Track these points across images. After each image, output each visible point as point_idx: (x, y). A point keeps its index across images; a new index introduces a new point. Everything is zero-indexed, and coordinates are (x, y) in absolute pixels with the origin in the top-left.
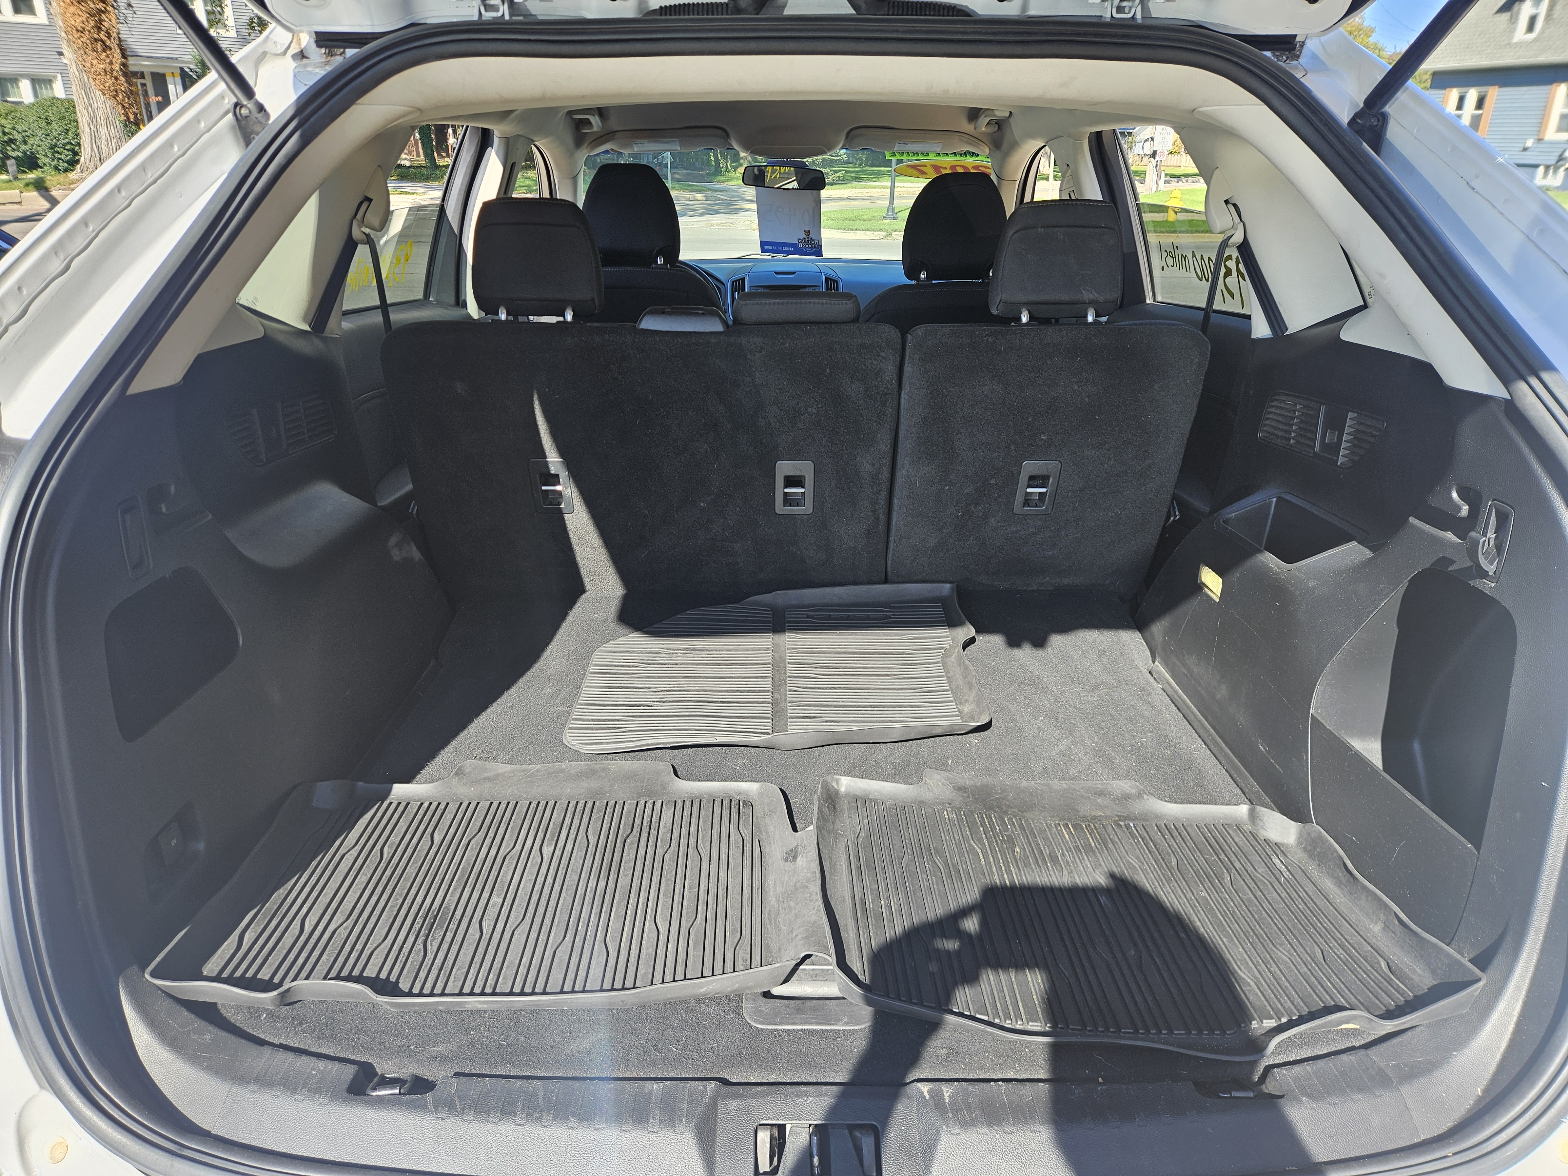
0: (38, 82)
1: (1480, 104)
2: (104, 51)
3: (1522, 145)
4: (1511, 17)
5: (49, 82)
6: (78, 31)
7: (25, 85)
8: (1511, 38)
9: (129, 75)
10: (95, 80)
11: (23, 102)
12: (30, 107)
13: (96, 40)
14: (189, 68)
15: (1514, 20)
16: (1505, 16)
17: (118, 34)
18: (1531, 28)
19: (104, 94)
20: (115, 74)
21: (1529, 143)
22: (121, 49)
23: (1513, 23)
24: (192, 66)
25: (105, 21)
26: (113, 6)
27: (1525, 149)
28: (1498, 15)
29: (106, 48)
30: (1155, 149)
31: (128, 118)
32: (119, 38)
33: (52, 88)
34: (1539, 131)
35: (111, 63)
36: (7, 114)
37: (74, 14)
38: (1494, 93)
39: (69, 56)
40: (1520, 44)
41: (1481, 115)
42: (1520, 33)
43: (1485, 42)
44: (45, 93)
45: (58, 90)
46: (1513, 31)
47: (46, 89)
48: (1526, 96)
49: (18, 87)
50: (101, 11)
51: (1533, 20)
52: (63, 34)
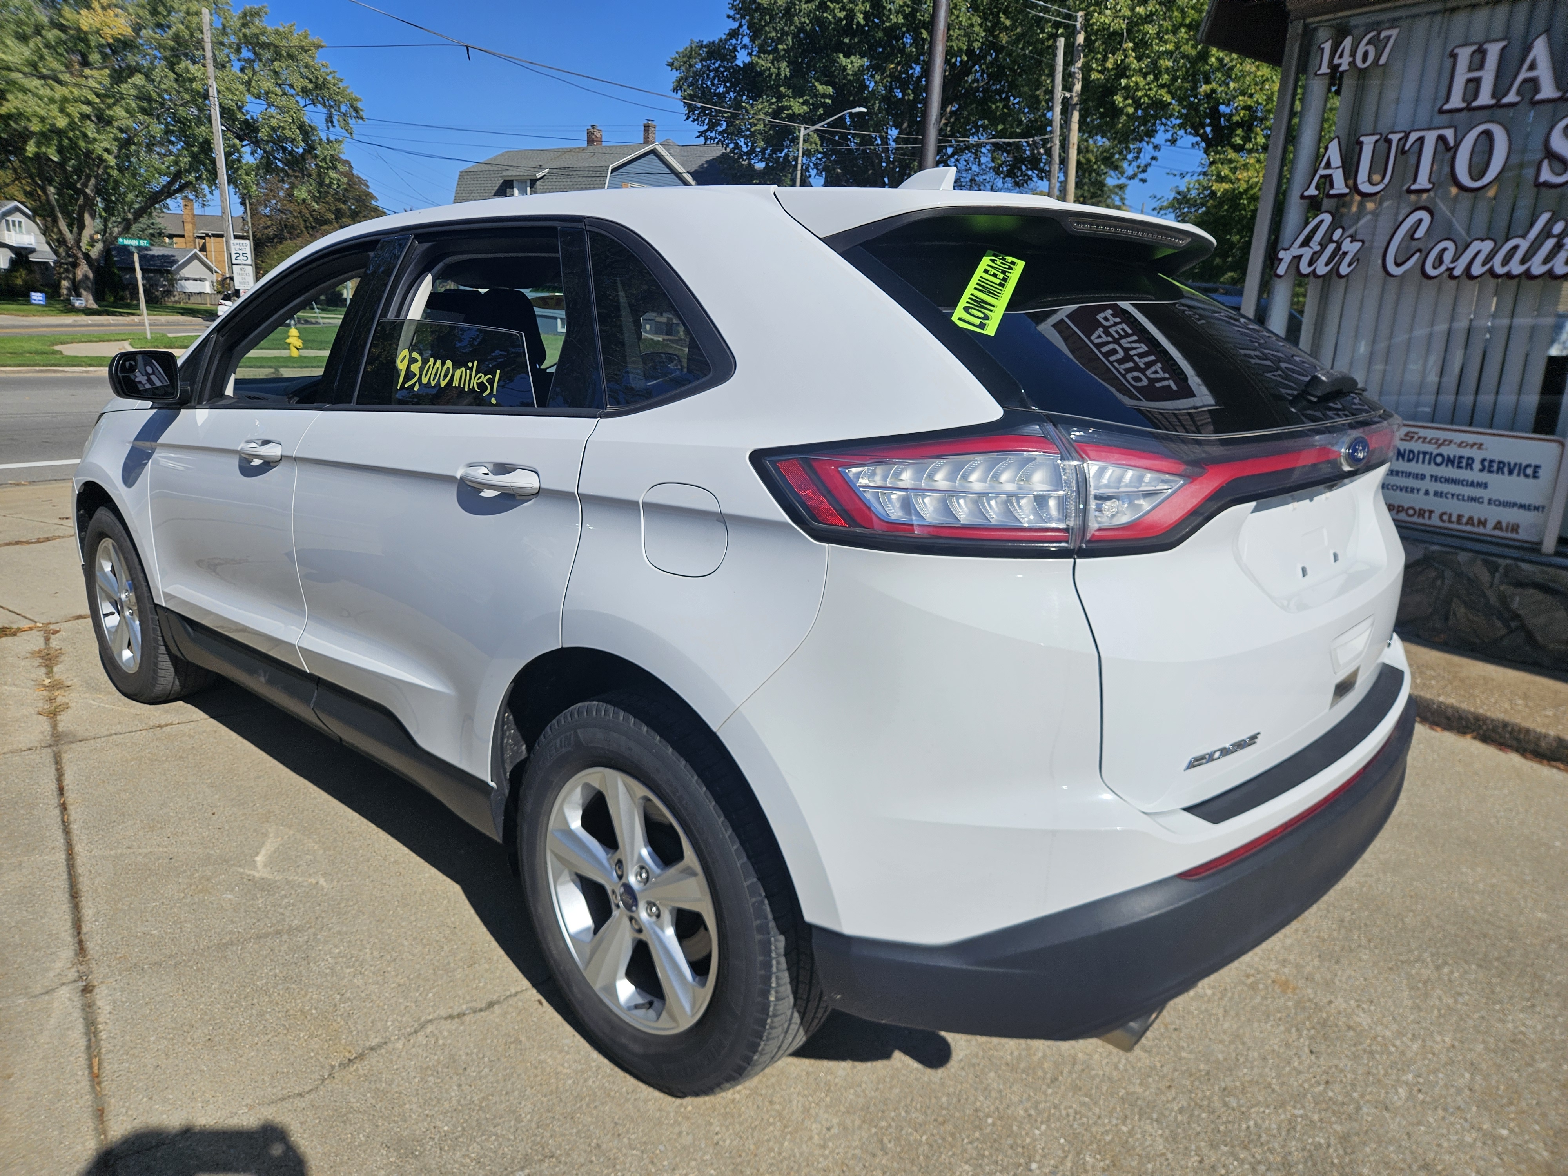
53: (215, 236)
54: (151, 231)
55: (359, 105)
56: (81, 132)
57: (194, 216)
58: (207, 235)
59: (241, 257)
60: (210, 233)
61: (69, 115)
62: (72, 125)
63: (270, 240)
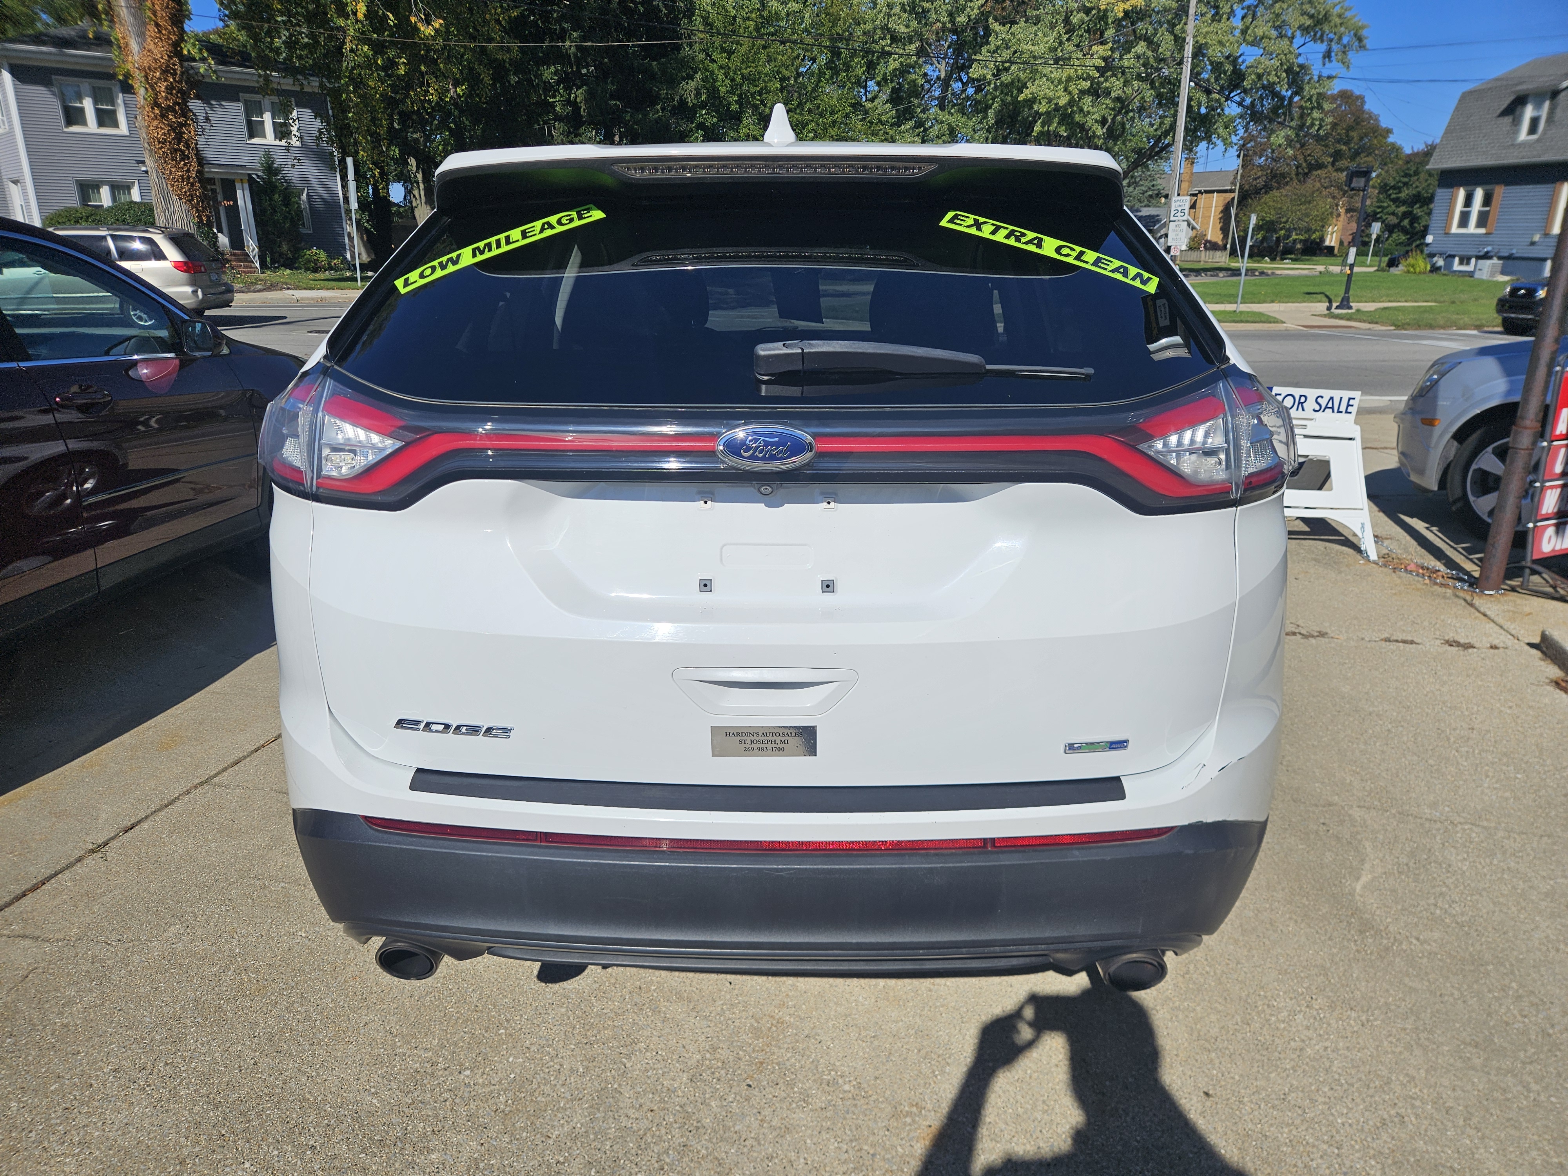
0: (117, 188)
1: (1487, 201)
2: (182, 159)
3: (1530, 240)
4: (1514, 120)
5: (128, 188)
6: (159, 142)
7: (105, 191)
8: (1515, 139)
9: (204, 180)
10: (173, 186)
11: (102, 206)
12: (109, 210)
13: (176, 150)
14: (256, 175)
15: (1517, 122)
16: (1508, 120)
17: (196, 144)
18: (1533, 129)
19: (180, 199)
20: (192, 180)
21: (1537, 238)
22: (198, 159)
23: (1516, 126)
24: (260, 173)
25: (184, 133)
26: (192, 120)
27: (1533, 243)
28: (1501, 118)
29: (184, 157)
30: (1169, 244)
31: (202, 220)
32: (197, 148)
33: (130, 193)
34: (1546, 227)
35: (188, 171)
36: (87, 217)
37: (157, 128)
38: (1500, 191)
39: (150, 163)
40: (1523, 144)
41: (1488, 212)
42: (1523, 135)
43: (1490, 144)
44: (123, 198)
45: (136, 195)
46: (1517, 132)
47: (124, 194)
48: (1531, 194)
49: (99, 192)
50: (181, 125)
51: (1534, 122)
52: (146, 145)
53: (1206, 192)
54: (1150, 193)
55: (1364, 33)
56: (1078, 107)
57: (1192, 174)
58: (1200, 192)
59: (1179, 214)
60: (1203, 189)
61: (1070, 93)
62: (1072, 102)
63: (1257, 191)
